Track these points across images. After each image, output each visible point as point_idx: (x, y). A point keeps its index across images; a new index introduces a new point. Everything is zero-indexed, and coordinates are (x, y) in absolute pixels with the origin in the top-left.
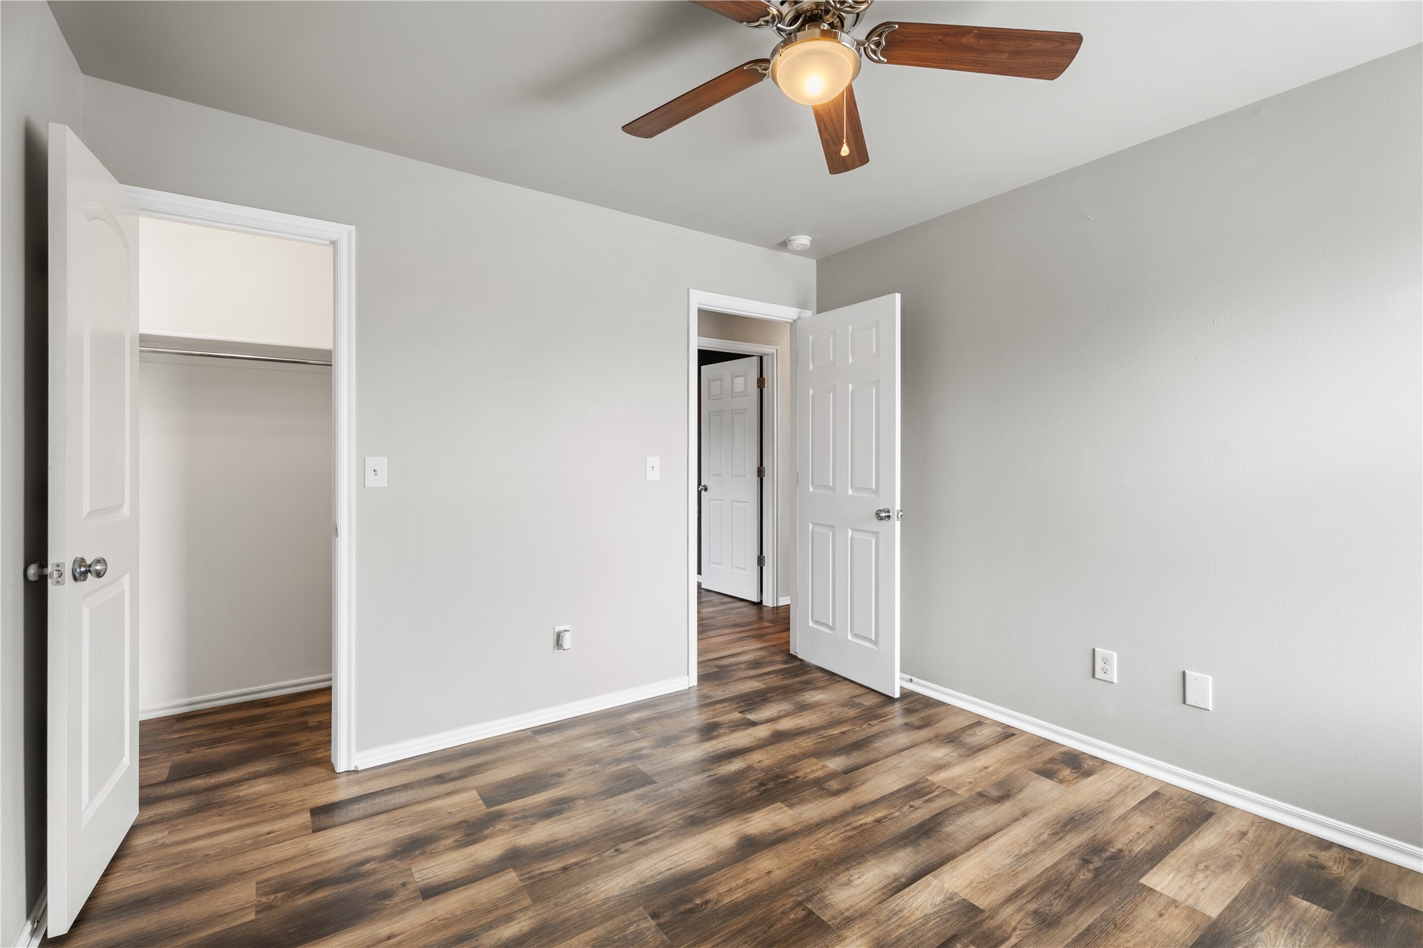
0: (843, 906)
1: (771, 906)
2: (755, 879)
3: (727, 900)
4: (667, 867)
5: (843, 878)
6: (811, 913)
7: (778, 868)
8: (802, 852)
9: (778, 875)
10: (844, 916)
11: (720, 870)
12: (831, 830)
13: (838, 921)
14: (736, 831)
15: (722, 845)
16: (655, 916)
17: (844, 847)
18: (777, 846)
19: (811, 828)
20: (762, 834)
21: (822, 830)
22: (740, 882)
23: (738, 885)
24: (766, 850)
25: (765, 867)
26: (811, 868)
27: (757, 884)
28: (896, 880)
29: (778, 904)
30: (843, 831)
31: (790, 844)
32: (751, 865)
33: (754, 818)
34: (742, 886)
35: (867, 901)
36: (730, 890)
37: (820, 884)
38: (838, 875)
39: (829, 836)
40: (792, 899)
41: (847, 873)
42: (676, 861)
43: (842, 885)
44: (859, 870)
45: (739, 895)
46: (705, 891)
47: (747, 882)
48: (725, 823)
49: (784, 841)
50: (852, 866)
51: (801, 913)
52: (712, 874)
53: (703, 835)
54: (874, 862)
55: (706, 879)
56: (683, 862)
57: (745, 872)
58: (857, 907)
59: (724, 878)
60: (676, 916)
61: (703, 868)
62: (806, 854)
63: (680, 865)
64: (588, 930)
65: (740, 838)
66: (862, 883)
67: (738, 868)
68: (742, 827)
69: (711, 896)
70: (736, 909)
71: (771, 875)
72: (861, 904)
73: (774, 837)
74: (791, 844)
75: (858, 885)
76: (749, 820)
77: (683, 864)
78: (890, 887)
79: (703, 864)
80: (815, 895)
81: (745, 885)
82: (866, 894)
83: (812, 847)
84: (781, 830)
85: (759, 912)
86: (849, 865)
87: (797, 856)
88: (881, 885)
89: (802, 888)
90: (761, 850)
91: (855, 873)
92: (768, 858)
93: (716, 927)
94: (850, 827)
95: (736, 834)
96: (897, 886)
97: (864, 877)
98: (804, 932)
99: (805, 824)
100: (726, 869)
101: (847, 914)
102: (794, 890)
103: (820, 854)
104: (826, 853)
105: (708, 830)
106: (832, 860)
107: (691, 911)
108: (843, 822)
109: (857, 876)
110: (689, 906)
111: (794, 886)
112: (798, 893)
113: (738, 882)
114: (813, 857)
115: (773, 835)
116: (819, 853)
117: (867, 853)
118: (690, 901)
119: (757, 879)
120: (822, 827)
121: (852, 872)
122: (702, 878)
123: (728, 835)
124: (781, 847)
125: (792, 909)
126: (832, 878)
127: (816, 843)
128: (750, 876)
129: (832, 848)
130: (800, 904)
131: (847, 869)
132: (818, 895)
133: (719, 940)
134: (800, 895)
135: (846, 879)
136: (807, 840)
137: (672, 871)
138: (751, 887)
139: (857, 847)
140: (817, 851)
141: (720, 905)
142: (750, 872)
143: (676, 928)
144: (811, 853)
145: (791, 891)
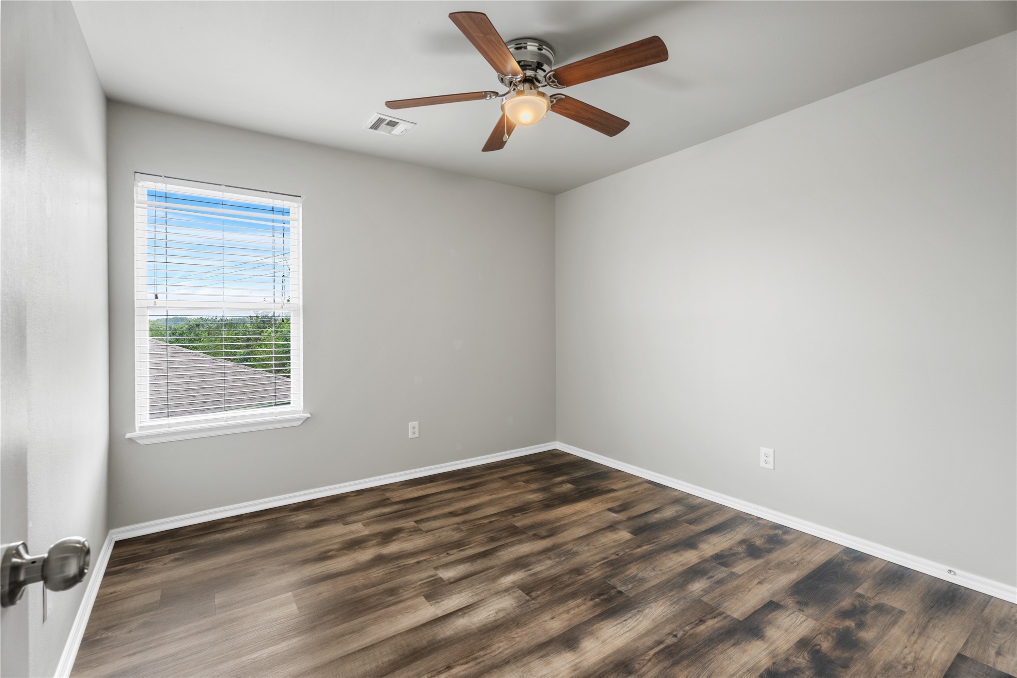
0: (507, 598)
1: (552, 597)
2: (562, 614)
3: (579, 601)
4: (628, 622)
5: (501, 615)
6: (527, 594)
7: (546, 621)
8: (527, 634)
9: (546, 616)
10: (508, 593)
11: (588, 620)
12: (497, 657)
13: (513, 590)
14: (582, 655)
15: (591, 641)
16: (620, 592)
17: (491, 639)
18: (546, 640)
19: (515, 658)
20: (558, 652)
21: (505, 657)
22: (572, 612)
23: (574, 610)
24: (555, 636)
25: (556, 622)
26: (522, 622)
27: (561, 611)
28: (465, 613)
29: (548, 598)
30: (487, 656)
31: (536, 641)
32: (566, 623)
33: (568, 671)
34: (571, 609)
35: (491, 601)
36: (578, 607)
37: (518, 611)
38: (503, 617)
39: (501, 650)
40: (538, 601)
41: (497, 618)
42: (623, 627)
43: (504, 610)
44: (488, 620)
45: (572, 603)
46: (595, 606)
47: (568, 612)
48: (595, 664)
49: (540, 645)
50: (491, 623)
51: (534, 594)
52: (593, 617)
53: (611, 651)
54: (474, 627)
55: (597, 613)
56: (618, 626)
57: (570, 619)
58: (499, 597)
59: (583, 615)
60: (608, 592)
61: (601, 621)
62: (523, 633)
63: (619, 624)
64: (655, 585)
65: (578, 647)
66: (489, 612)
67: (576, 621)
68: (578, 660)
69: (590, 603)
70: (573, 595)
71: (551, 617)
72: (495, 599)
73: (548, 649)
74: (534, 643)
75: (493, 610)
76: (572, 669)
77: (617, 624)
78: (472, 609)
79: (602, 624)
80: (523, 604)
81: (569, 610)
82: (490, 605)
83: (518, 639)
84: (542, 657)
85: (559, 594)
86: (494, 624)
87: (531, 632)
88: (477, 610)
89: (531, 608)
90: (559, 636)
91: (492, 618)
92: (554, 629)
93: (582, 587)
94: (479, 660)
95: (582, 652)
96: (466, 610)
97: (486, 615)
98: (533, 586)
99: (519, 664)
100: (584, 620)
101: (506, 594)
102: (536, 607)
103: (513, 633)
104: (507, 634)
105: (608, 656)
106: (504, 628)
107: (599, 595)
108: (483, 667)
109: (491, 616)
110: (602, 597)
111: (536, 609)
112: (534, 604)
113: (574, 612)
114: (519, 630)
115: (550, 650)
116: (513, 635)
117: (475, 634)
118: (603, 600)
119: (561, 613)
120: (504, 660)
121: (493, 619)
122: (599, 614)
123: (589, 651)
124: (543, 639)
125: (538, 596)
126: (509, 614)
127: (514, 643)
128: (566, 616)
129: (502, 638)
130: (533, 599)
131: (496, 621)
132: (521, 604)
133: (579, 582)
134: (533, 604)
135: (499, 614)
136: (521, 646)
137: (623, 619)
138: (565, 608)
139: (481, 639)
140: (515, 636)
141: (584, 598)
142: (566, 619)
143: (605, 587)
144: (520, 634)
145: (538, 606)
